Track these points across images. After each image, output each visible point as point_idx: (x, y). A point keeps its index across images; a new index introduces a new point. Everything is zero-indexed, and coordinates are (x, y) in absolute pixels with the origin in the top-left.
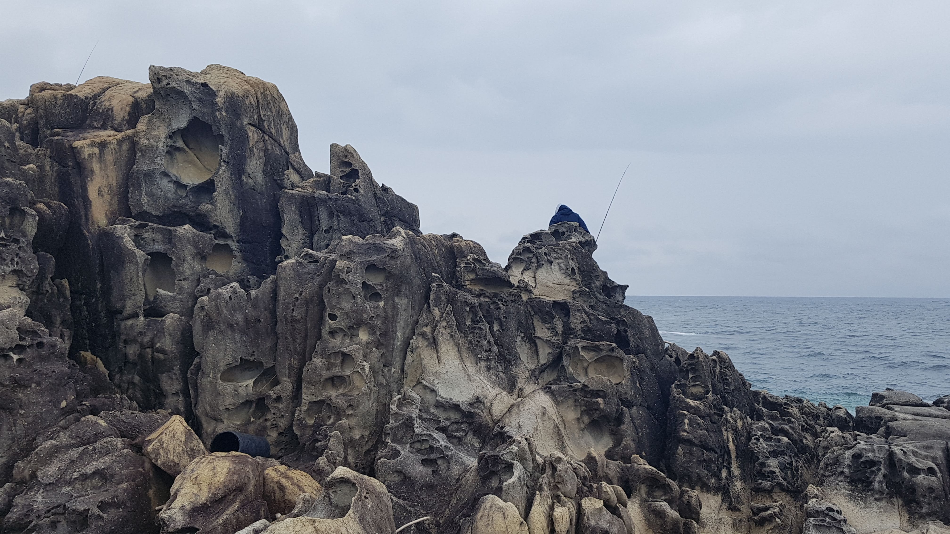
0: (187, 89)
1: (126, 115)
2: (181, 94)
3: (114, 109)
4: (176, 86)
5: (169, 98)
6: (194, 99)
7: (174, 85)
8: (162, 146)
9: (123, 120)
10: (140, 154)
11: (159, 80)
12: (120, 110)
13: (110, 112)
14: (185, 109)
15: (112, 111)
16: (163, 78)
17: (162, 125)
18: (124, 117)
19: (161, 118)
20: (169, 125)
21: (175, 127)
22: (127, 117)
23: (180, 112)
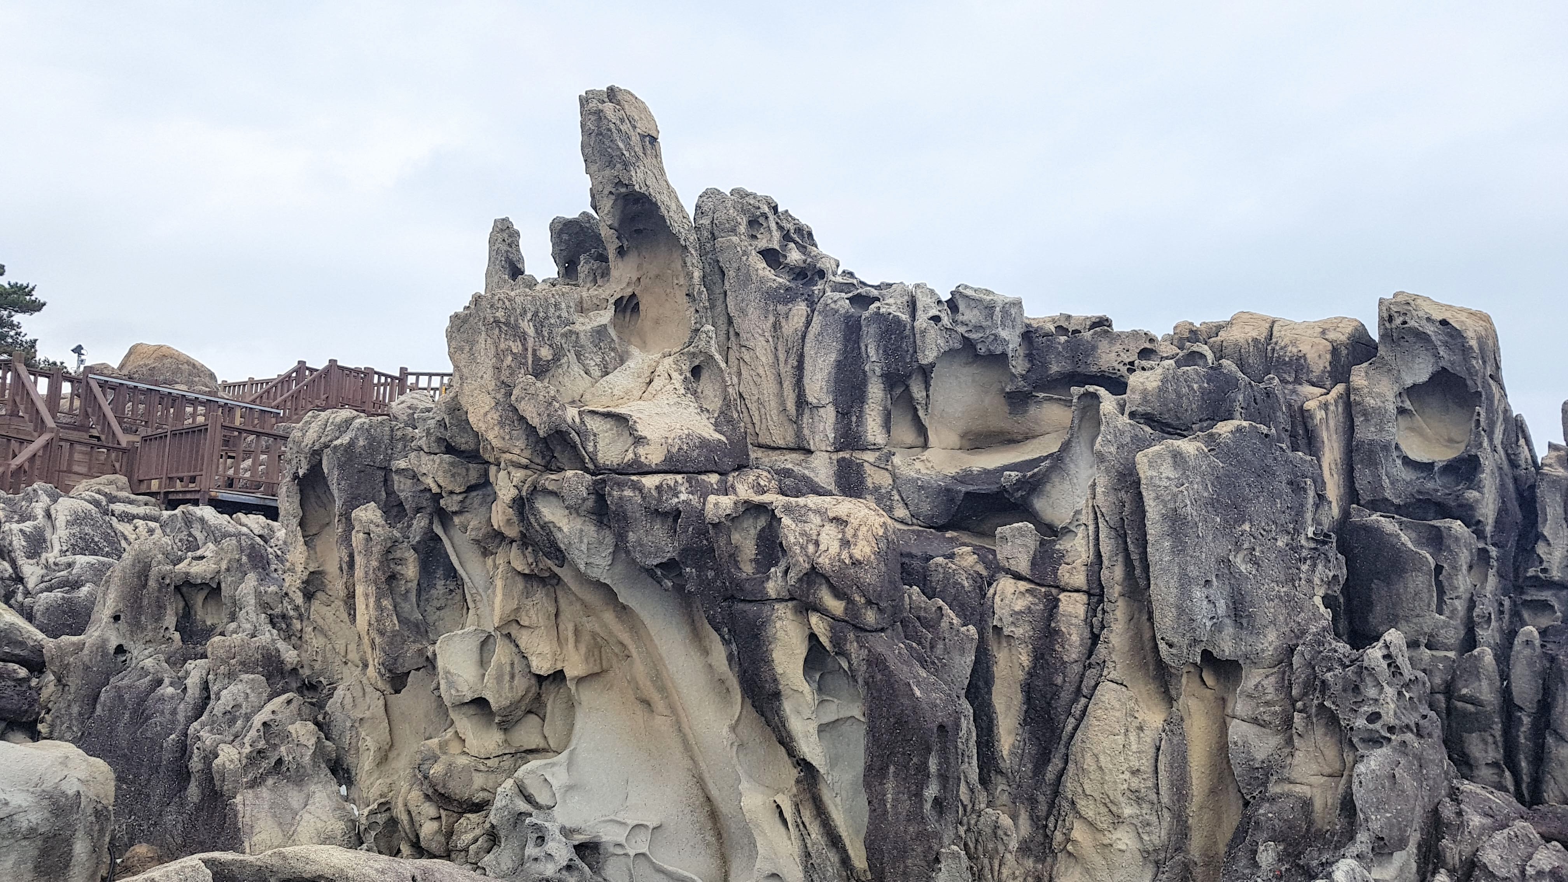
0: (1430, 329)
1: (1327, 364)
2: (1421, 337)
3: (1308, 356)
4: (1416, 325)
5: (1402, 342)
6: (1439, 343)
7: (1412, 323)
8: (1391, 408)
9: (1323, 372)
10: (1362, 419)
11: (1391, 319)
12: (1317, 358)
13: (1302, 361)
14: (1423, 357)
15: (1305, 360)
16: (1395, 315)
17: (1385, 378)
18: (1325, 367)
19: (1385, 369)
20: (1397, 380)
21: (1409, 382)
22: (1329, 368)
23: (1417, 360)
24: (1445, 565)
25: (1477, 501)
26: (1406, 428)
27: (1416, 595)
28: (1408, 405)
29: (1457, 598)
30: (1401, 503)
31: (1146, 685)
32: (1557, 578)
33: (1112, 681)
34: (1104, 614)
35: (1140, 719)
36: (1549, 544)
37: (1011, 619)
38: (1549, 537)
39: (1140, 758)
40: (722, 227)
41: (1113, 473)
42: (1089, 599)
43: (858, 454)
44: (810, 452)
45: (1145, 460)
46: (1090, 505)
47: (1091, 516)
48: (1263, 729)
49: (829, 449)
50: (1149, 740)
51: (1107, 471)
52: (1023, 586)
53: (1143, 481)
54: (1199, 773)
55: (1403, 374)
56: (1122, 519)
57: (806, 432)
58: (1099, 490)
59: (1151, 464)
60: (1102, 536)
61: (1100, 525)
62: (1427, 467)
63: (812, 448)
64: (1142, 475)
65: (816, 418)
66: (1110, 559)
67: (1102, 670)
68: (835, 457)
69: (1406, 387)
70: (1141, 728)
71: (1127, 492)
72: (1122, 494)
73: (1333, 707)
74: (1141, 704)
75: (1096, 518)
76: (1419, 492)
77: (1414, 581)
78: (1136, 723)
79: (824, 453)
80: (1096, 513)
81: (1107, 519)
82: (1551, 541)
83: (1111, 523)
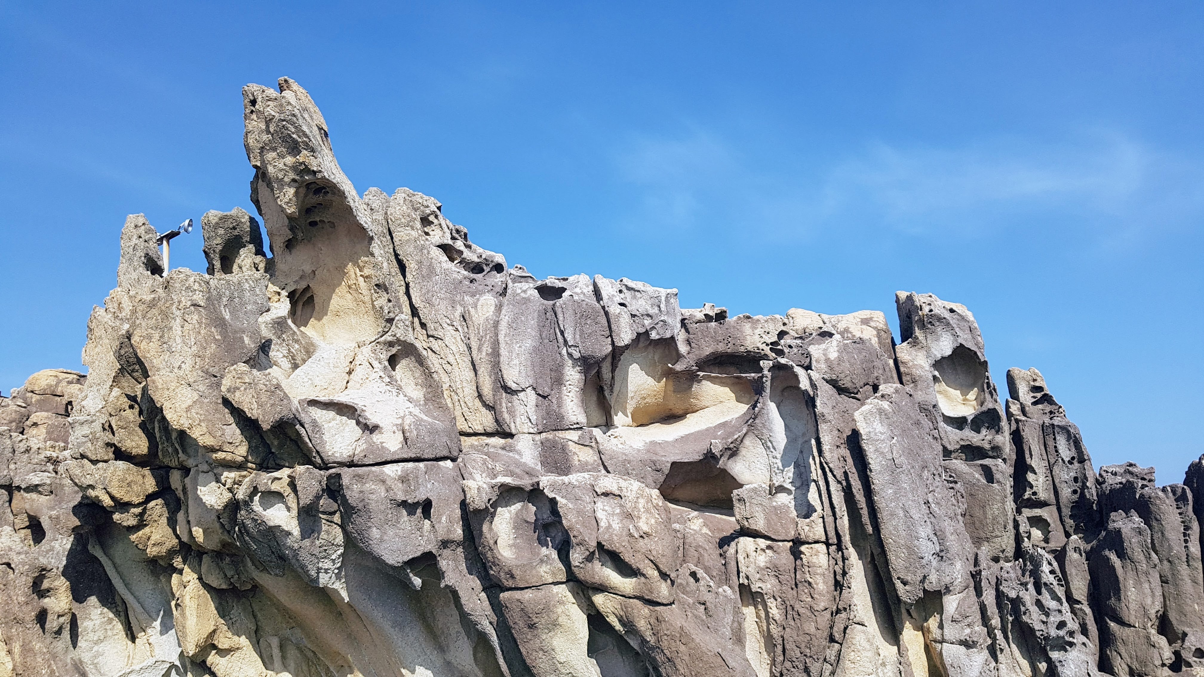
25: (1002, 442)
28: (938, 375)
32: (1042, 498)
33: (857, 623)
34: (844, 561)
35: (882, 656)
36: (1036, 474)
37: (758, 576)
38: (1034, 467)
40: (399, 222)
41: (835, 432)
42: (828, 549)
43: (561, 434)
44: (511, 436)
45: (862, 417)
46: (818, 462)
47: (820, 471)
48: (971, 649)
49: (532, 431)
50: (891, 674)
51: (830, 430)
52: (762, 543)
53: (863, 437)
55: (933, 351)
56: (846, 472)
57: (506, 416)
58: (825, 447)
59: (866, 422)
60: (832, 489)
61: (829, 479)
62: (960, 422)
63: (514, 431)
64: (861, 431)
65: (516, 402)
66: (840, 510)
67: (849, 613)
68: (537, 438)
69: (937, 360)
75: (825, 474)
79: (527, 435)
80: (824, 470)
81: (834, 473)
82: (1036, 470)
83: (839, 477)
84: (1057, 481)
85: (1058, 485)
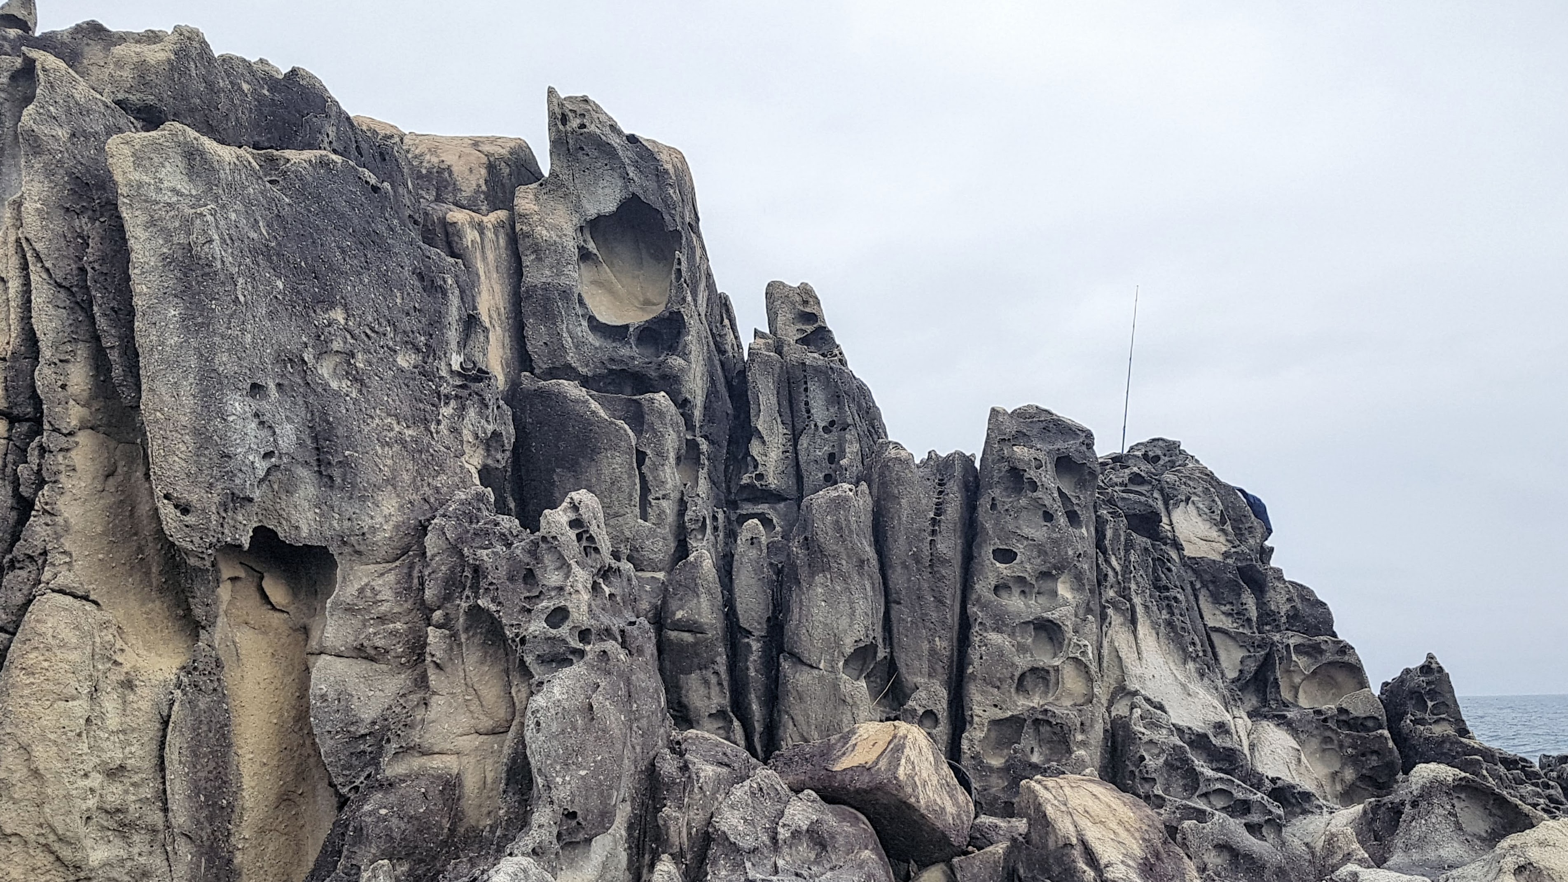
0: (616, 142)
1: (482, 182)
2: (604, 149)
3: (454, 169)
4: (598, 131)
5: (580, 155)
6: (627, 161)
7: (592, 128)
8: (571, 245)
9: (477, 192)
10: (533, 257)
11: (564, 119)
12: (467, 172)
13: (446, 174)
14: (608, 178)
15: (451, 173)
16: (570, 114)
17: (560, 206)
18: (479, 186)
19: (560, 193)
20: (577, 208)
21: (592, 211)
22: (484, 188)
23: (601, 183)
24: (648, 452)
25: (682, 370)
26: (592, 283)
27: (613, 483)
28: (591, 246)
29: (664, 497)
30: (590, 374)
31: (143, 604)
32: (773, 486)
33: (61, 591)
34: (42, 456)
35: (127, 667)
36: (764, 442)
38: (764, 433)
39: (123, 746)
41: (61, 177)
42: (10, 430)
45: (127, 150)
46: (12, 239)
47: (14, 261)
48: (376, 666)
50: (145, 705)
51: (49, 173)
53: (123, 190)
54: (256, 767)
55: (584, 202)
56: (82, 270)
58: (30, 206)
59: (138, 160)
60: (38, 299)
61: (33, 277)
62: (618, 333)
64: (118, 177)
66: (55, 346)
67: (41, 570)
69: (589, 218)
70: (128, 684)
71: (93, 220)
72: (83, 223)
73: (493, 607)
74: (132, 639)
75: (25, 267)
76: (612, 360)
77: (609, 465)
78: (117, 675)
80: (24, 257)
81: (48, 265)
82: (766, 438)
83: (59, 276)
84: (802, 458)
85: (803, 466)
